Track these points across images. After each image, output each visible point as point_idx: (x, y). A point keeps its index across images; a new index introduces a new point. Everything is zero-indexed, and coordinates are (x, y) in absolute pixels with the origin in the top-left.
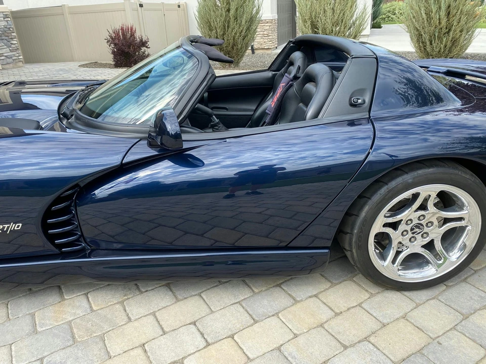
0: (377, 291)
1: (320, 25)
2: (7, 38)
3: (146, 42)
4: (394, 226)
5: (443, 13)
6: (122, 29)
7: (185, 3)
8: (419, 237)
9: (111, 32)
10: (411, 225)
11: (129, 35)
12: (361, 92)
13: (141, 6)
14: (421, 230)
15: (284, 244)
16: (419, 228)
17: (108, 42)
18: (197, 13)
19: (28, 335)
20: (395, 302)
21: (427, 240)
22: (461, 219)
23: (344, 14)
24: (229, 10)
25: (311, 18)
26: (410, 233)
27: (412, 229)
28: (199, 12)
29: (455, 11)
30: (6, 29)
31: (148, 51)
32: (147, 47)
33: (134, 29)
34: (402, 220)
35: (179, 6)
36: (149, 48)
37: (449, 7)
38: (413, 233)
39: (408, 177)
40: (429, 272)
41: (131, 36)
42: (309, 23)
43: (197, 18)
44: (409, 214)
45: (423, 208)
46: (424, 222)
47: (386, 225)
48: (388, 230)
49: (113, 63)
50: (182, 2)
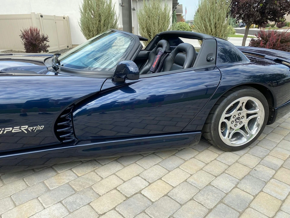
0: (221, 153)
3: (46, 38)
4: (229, 118)
6: (30, 30)
7: (68, 16)
8: (238, 124)
9: (23, 31)
10: (235, 118)
11: (35, 34)
12: (211, 55)
13: (42, 16)
14: (239, 121)
15: (180, 131)
16: (238, 119)
17: (21, 37)
18: (80, 22)
19: (45, 192)
20: (230, 157)
21: (242, 125)
22: (255, 114)
24: (100, 21)
25: (146, 27)
26: (235, 122)
27: (236, 120)
29: (219, 26)
31: (48, 44)
32: (47, 41)
33: (38, 30)
34: (232, 116)
35: (64, 18)
36: (49, 41)
37: (216, 24)
38: (236, 122)
39: (235, 94)
40: (244, 141)
41: (37, 34)
42: (145, 29)
43: (80, 25)
44: (234, 112)
45: (240, 109)
46: (240, 116)
47: (226, 118)
48: (226, 121)
49: (25, 51)
50: (66, 16)
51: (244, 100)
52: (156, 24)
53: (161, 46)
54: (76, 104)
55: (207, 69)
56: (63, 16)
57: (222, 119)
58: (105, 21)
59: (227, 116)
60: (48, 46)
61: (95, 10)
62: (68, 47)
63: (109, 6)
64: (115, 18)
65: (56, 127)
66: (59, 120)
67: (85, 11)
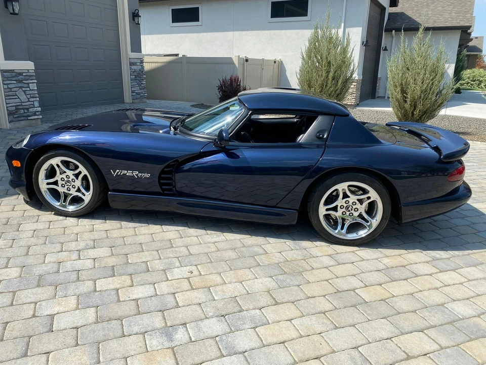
1: (409, 91)
2: (139, 79)
6: (231, 79)
7: (280, 59)
9: (221, 82)
11: (235, 85)
13: (247, 60)
17: (218, 89)
18: (298, 71)
23: (432, 84)
24: (328, 72)
25: (402, 84)
28: (300, 71)
30: (140, 72)
33: (239, 80)
35: (275, 62)
41: (237, 85)
42: (399, 89)
43: (298, 76)
50: (278, 59)
52: (419, 83)
56: (274, 59)
58: (335, 72)
61: (324, 56)
63: (344, 51)
64: (352, 68)
67: (310, 57)
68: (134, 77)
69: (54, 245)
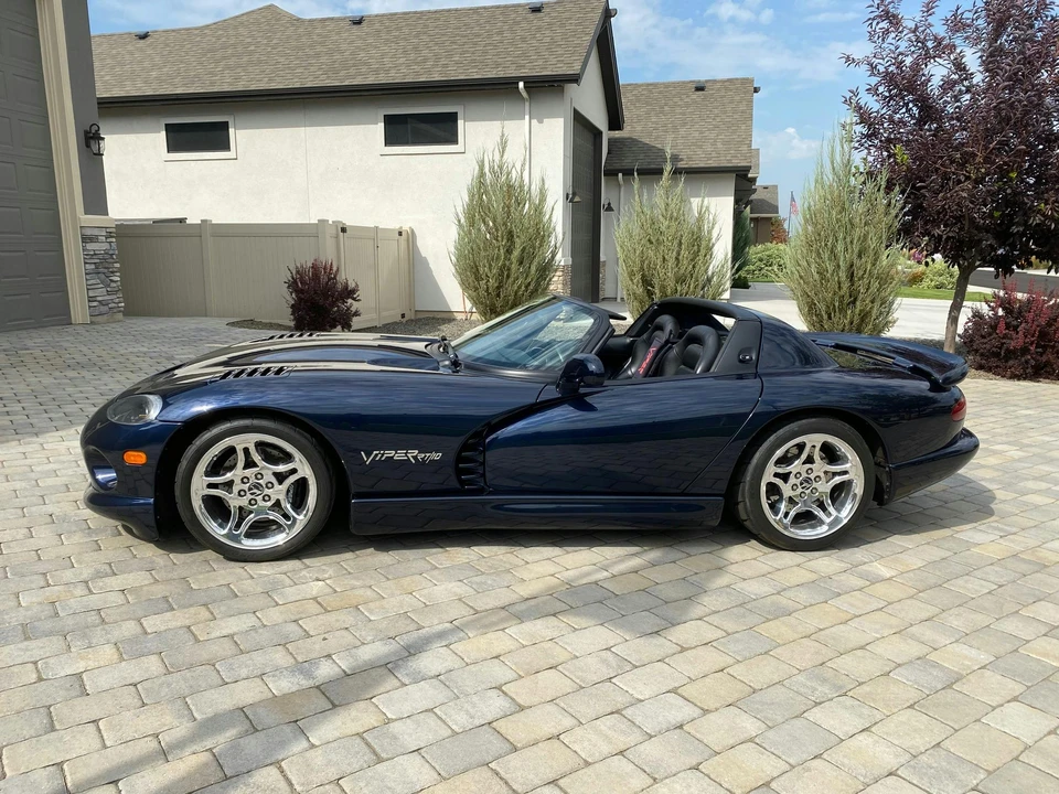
0: (771, 551)
1: (656, 281)
2: (106, 271)
3: (354, 291)
4: (785, 477)
5: (843, 275)
6: (314, 267)
7: (410, 228)
8: (808, 492)
9: (294, 272)
10: (801, 478)
11: (323, 279)
12: (747, 350)
13: (344, 230)
14: (810, 485)
16: (808, 482)
17: (288, 287)
18: (453, 250)
19: (432, 569)
20: (787, 558)
21: (817, 496)
22: (845, 473)
23: (694, 267)
24: (509, 251)
25: (642, 269)
26: (799, 487)
27: (801, 484)
28: (456, 248)
29: (861, 273)
30: (107, 256)
31: (355, 306)
32: (354, 299)
33: (335, 269)
34: (791, 472)
35: (400, 233)
36: (359, 300)
37: (852, 266)
38: (803, 488)
39: (794, 426)
40: (821, 530)
41: (330, 279)
42: (638, 277)
43: (453, 258)
44: (796, 466)
45: (810, 460)
46: (812, 476)
47: (776, 475)
48: (778, 481)
49: (292, 324)
50: (406, 227)
51: (814, 440)
52: (671, 263)
53: (660, 328)
54: (494, 422)
55: (740, 377)
56: (397, 227)
57: (768, 477)
58: (523, 250)
59: (780, 471)
60: (357, 314)
61: (499, 220)
62: (403, 316)
63: (539, 210)
64: (553, 243)
65: (459, 459)
66: (465, 447)
67: (472, 223)
68: (93, 266)
69: (27, 579)
